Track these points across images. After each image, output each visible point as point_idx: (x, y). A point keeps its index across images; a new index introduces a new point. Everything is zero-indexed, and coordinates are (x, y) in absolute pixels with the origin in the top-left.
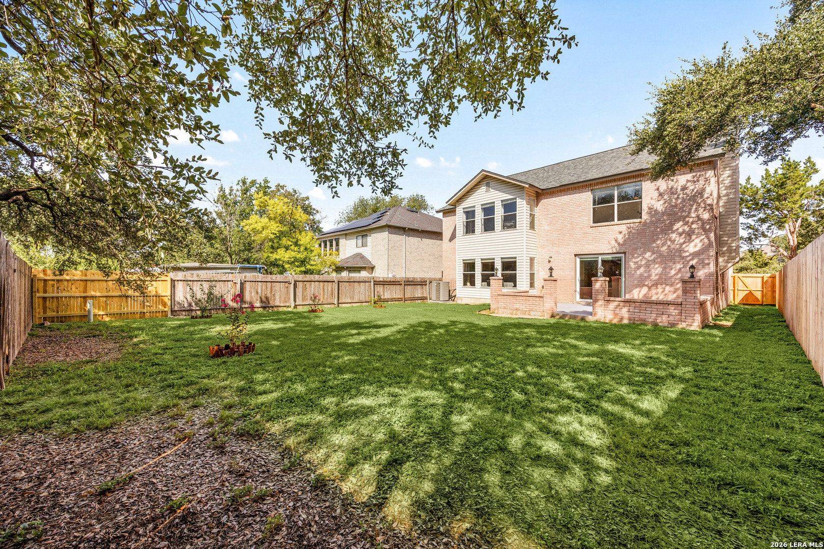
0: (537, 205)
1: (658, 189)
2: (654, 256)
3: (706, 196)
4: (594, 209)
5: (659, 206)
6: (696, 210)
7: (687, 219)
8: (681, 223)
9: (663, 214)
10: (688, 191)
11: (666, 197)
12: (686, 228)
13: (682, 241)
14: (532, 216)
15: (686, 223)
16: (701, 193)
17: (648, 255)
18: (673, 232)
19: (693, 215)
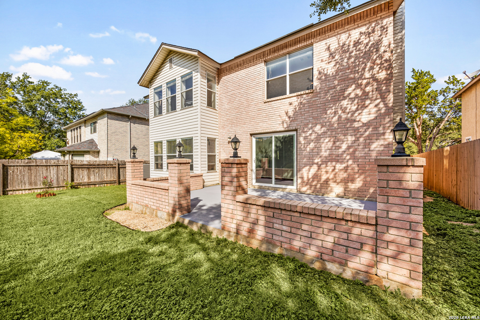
0: (218, 83)
1: (328, 48)
2: (324, 129)
3: (382, 49)
4: (268, 82)
5: (330, 69)
6: (372, 68)
7: (360, 82)
8: (353, 86)
9: (334, 77)
10: (362, 47)
11: (337, 57)
12: (359, 92)
13: (354, 108)
14: (210, 94)
15: (359, 86)
16: (377, 45)
17: (318, 128)
18: (345, 98)
19: (367, 75)
